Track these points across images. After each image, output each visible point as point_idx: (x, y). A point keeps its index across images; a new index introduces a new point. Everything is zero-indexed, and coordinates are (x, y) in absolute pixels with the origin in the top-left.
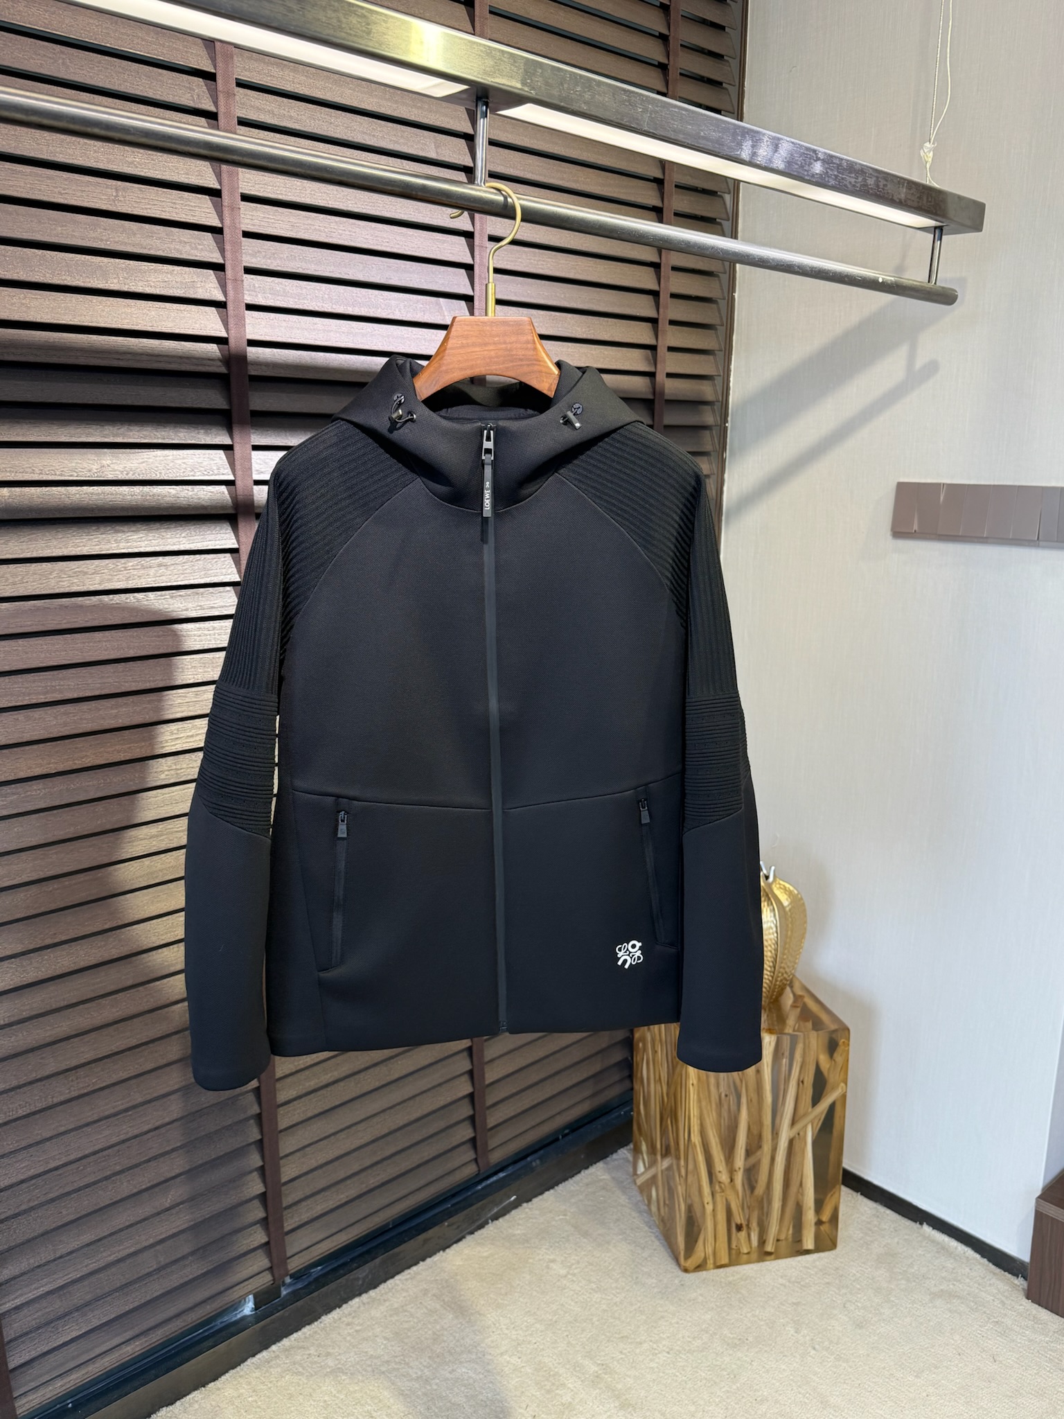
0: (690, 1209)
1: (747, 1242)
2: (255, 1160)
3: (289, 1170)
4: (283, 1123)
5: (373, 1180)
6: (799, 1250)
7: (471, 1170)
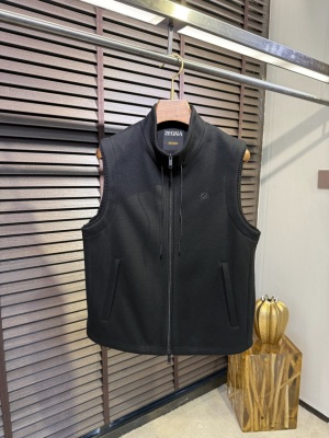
0: (245, 409)
1: (265, 423)
2: (99, 384)
3: (111, 388)
4: (109, 372)
5: (139, 392)
6: (283, 428)
7: (173, 390)
